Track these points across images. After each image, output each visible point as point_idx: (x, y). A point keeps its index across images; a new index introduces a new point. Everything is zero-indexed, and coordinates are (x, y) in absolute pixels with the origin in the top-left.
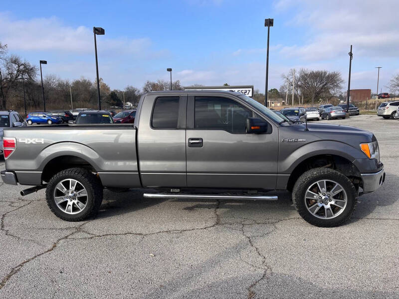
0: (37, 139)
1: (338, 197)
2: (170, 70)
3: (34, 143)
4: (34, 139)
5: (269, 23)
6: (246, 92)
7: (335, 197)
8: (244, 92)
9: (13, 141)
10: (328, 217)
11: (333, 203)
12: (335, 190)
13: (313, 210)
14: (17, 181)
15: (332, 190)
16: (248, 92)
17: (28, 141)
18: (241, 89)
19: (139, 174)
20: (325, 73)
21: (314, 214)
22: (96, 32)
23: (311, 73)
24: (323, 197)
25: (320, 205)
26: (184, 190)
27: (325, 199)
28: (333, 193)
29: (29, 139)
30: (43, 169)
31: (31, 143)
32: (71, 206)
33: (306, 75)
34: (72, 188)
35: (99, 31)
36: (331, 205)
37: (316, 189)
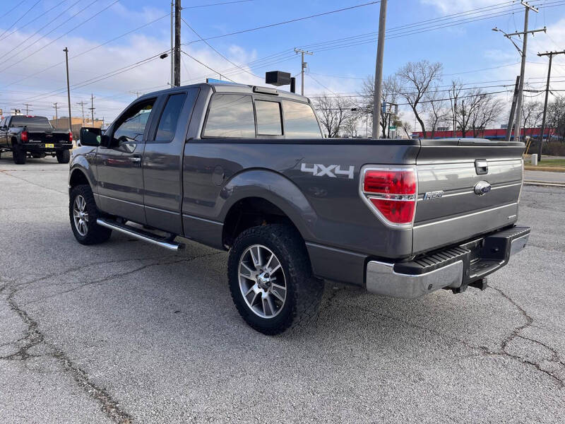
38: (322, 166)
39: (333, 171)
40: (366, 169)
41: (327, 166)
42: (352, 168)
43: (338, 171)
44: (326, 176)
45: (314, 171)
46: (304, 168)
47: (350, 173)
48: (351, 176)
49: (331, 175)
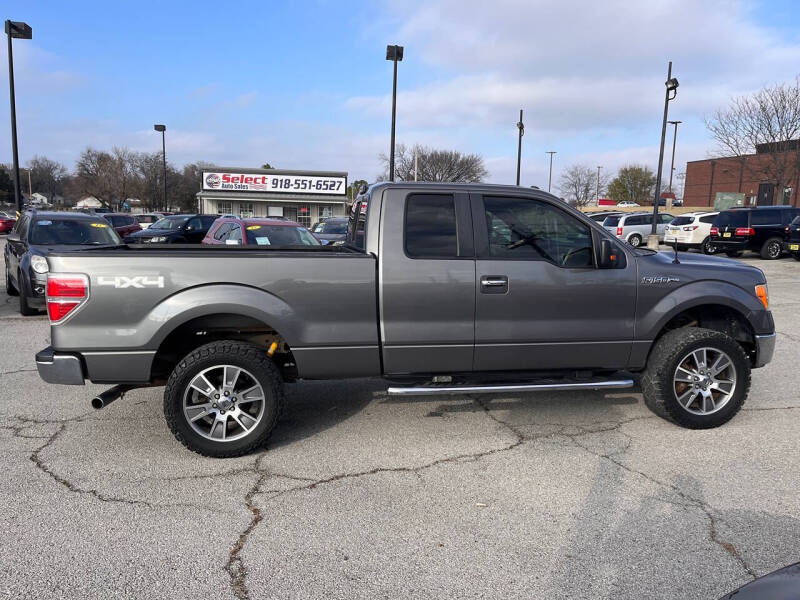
0: (146, 278)
1: (723, 376)
2: (161, 128)
3: (138, 286)
4: (138, 278)
5: (395, 53)
6: (334, 185)
7: (717, 377)
8: (329, 184)
9: (81, 281)
10: (707, 411)
11: (715, 386)
12: (720, 365)
13: (685, 401)
14: (85, 375)
15: (716, 364)
16: (337, 185)
17: (122, 283)
18: (323, 179)
19: (381, 348)
20: (457, 156)
21: (686, 408)
22: (13, 31)
23: (432, 155)
24: (702, 378)
25: (697, 392)
26: (459, 378)
27: (703, 381)
28: (714, 370)
29: (124, 278)
30: (158, 345)
31: (132, 288)
32: (225, 424)
33: (424, 157)
34: (229, 385)
35: (19, 31)
36: (712, 390)
37: (691, 364)
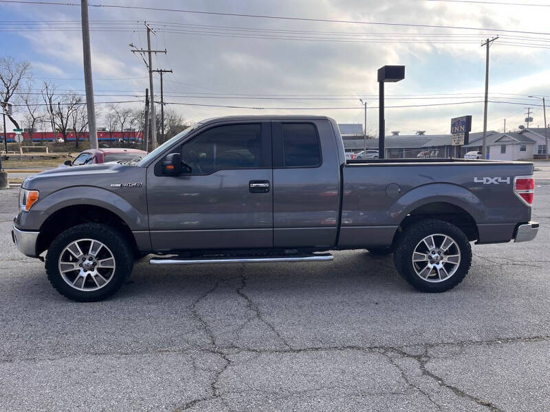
38: (489, 178)
39: (497, 181)
40: (516, 179)
41: (492, 178)
42: (509, 178)
43: (500, 180)
44: (492, 183)
45: (484, 181)
46: (476, 180)
47: (508, 181)
48: (509, 183)
49: (496, 183)
